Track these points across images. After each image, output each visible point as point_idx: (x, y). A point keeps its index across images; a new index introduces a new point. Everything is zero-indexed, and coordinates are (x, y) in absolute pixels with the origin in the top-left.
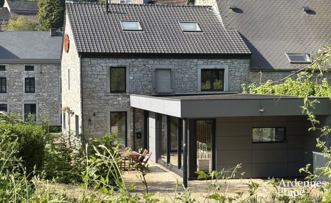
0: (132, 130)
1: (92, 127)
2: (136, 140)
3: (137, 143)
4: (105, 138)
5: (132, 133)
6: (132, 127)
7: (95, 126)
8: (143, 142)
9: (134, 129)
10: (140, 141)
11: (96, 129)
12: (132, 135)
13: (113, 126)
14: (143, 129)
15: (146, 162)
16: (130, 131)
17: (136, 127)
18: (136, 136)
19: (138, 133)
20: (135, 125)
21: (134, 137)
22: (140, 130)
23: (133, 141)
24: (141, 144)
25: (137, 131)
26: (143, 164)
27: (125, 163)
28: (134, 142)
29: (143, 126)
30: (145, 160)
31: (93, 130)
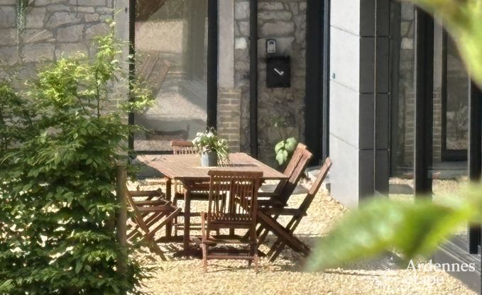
0: (242, 44)
1: (35, 20)
2: (265, 95)
3: (268, 113)
4: (54, 81)
5: (245, 56)
6: (245, 27)
7: (50, 14)
8: (298, 106)
9: (254, 37)
10: (286, 102)
11: (54, 31)
12: (245, 66)
13: (145, 18)
14: (301, 35)
15: (299, 214)
16: (232, 45)
17: (267, 29)
18: (263, 75)
19: (273, 60)
20: (261, 15)
21: (252, 76)
22: (285, 44)
23: (247, 102)
24: (291, 118)
25: (271, 48)
26: (284, 220)
27: (188, 214)
28: (254, 106)
29: (301, 20)
30: (294, 201)
31: (37, 36)
